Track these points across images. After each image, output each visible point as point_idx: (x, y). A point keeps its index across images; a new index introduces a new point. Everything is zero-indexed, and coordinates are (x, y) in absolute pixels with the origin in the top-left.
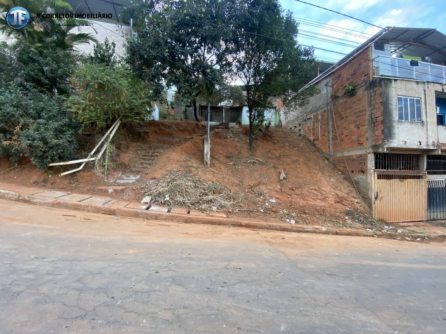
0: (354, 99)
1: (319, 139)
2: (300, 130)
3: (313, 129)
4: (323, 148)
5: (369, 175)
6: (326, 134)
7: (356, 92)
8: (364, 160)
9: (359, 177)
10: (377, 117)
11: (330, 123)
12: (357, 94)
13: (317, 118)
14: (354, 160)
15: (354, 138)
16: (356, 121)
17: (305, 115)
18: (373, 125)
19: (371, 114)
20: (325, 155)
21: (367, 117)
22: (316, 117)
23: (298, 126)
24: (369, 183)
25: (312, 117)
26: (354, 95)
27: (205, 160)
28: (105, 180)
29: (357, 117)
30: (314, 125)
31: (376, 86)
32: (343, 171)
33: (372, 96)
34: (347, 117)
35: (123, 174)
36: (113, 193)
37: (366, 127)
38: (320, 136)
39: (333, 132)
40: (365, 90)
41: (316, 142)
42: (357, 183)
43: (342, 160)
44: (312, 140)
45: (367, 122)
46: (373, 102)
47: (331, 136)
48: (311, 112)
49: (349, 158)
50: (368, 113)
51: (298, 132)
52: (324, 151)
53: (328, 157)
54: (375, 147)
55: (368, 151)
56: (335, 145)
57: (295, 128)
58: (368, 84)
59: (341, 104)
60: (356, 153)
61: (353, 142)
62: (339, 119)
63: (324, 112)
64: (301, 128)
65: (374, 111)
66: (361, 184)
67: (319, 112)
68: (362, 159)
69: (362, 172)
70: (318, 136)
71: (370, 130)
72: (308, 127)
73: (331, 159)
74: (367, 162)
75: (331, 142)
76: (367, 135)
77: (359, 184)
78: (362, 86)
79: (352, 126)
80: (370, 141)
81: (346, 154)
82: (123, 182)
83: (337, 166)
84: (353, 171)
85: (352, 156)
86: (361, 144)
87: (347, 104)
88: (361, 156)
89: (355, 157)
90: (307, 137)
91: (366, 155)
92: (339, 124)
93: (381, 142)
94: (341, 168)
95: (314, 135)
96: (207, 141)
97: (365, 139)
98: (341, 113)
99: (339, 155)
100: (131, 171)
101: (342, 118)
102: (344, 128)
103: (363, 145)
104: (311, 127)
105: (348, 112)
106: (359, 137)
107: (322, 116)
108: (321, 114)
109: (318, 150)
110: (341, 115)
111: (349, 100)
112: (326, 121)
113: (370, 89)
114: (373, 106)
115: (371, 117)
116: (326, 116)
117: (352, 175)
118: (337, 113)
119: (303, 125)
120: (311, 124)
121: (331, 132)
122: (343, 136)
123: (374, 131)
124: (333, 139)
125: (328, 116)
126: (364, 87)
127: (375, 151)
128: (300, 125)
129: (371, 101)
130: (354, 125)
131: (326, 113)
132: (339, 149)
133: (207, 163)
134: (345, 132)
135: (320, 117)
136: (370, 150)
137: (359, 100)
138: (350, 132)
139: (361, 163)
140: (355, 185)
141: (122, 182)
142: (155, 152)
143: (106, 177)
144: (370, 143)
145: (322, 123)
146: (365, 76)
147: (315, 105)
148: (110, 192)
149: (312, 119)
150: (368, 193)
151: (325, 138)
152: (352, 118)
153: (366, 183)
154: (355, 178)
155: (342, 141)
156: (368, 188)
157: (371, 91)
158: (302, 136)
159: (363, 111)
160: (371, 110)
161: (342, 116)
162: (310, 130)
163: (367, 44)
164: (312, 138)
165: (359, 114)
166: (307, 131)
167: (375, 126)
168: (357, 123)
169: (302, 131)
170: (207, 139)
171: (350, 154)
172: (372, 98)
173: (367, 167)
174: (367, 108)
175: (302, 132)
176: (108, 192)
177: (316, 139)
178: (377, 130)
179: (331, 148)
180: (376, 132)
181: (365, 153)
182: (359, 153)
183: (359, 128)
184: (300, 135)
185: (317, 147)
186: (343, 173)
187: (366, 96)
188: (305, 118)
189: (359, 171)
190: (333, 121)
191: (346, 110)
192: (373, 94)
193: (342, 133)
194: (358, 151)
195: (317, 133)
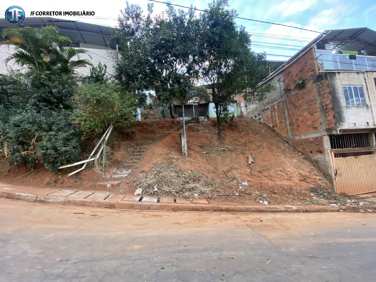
0: (304, 91)
1: (277, 125)
2: (260, 119)
3: (272, 117)
4: (282, 133)
5: (326, 155)
6: (284, 121)
7: (306, 85)
8: (320, 141)
9: (318, 157)
10: (327, 105)
11: (286, 112)
12: (307, 86)
14: (311, 142)
15: (309, 123)
16: (308, 109)
17: (263, 106)
18: (324, 112)
19: (322, 103)
20: (285, 139)
21: (318, 105)
22: (273, 107)
24: (328, 162)
25: (270, 107)
26: (305, 87)
27: (183, 151)
28: (103, 176)
29: (310, 105)
30: (272, 114)
31: (323, 79)
32: (303, 152)
33: (320, 88)
34: (300, 106)
35: (117, 169)
36: (110, 187)
37: (319, 113)
38: (278, 123)
40: (314, 82)
41: (275, 128)
42: (317, 162)
43: (300, 143)
44: (272, 127)
45: (318, 110)
46: (322, 93)
47: (288, 123)
48: (268, 103)
49: (307, 141)
50: (319, 102)
51: (258, 120)
52: (283, 135)
53: (287, 140)
54: (328, 130)
55: (323, 134)
56: (292, 130)
57: (255, 117)
58: (315, 78)
59: (294, 95)
60: (312, 136)
61: (308, 126)
62: (293, 108)
63: (280, 102)
64: (260, 117)
65: (323, 100)
66: (321, 162)
67: (275, 103)
68: (319, 141)
69: (321, 152)
70: (276, 123)
71: (322, 115)
72: (267, 116)
73: (290, 142)
74: (323, 143)
75: (288, 128)
76: (320, 120)
77: (318, 163)
78: (311, 80)
79: (306, 114)
80: (324, 125)
81: (303, 137)
82: (118, 177)
83: (297, 148)
84: (311, 152)
85: (309, 139)
86: (315, 128)
87: (299, 95)
88: (317, 138)
89: (311, 140)
90: (266, 125)
91: (321, 138)
92: (294, 112)
93: (333, 126)
94: (300, 150)
95: (272, 122)
96: (184, 136)
97: (319, 124)
98: (294, 103)
99: (297, 138)
100: (124, 167)
101: (296, 107)
102: (299, 115)
103: (318, 129)
104: (269, 116)
105: (300, 102)
106: (313, 122)
107: (278, 106)
108: (277, 104)
109: (278, 135)
110: (294, 105)
111: (301, 92)
112: (282, 110)
113: (318, 81)
114: (322, 96)
115: (322, 104)
116: (281, 106)
117: (311, 155)
118: (292, 103)
119: (262, 115)
120: (268, 113)
121: (287, 120)
122: (299, 122)
123: (326, 117)
124: (290, 125)
125: (283, 106)
126: (312, 81)
127: (330, 134)
128: (259, 114)
129: (320, 92)
130: (307, 112)
131: (281, 104)
132: (296, 133)
133: (185, 154)
134: (300, 119)
135: (276, 107)
136: (325, 133)
137: (309, 91)
138: (304, 118)
139: (318, 144)
140: (315, 163)
141: (116, 177)
142: (142, 148)
143: (103, 174)
144: (324, 127)
145: (278, 112)
146: (312, 71)
147: (271, 97)
148: (108, 187)
149: (269, 109)
150: (328, 171)
151: (283, 124)
152: (305, 107)
153: (325, 161)
154: (314, 158)
155: (299, 126)
156: (327, 167)
157: (319, 83)
158: (262, 123)
159: (314, 100)
160: (321, 100)
161: (296, 105)
162: (268, 118)
163: (311, 46)
164: (271, 125)
165: (310, 103)
166: (266, 120)
167: (326, 112)
168: (310, 111)
169: (262, 119)
170: (183, 134)
171: (307, 137)
172: (321, 89)
173: (324, 147)
174: (317, 98)
175: (262, 121)
176: (107, 187)
177: (275, 125)
178: (328, 116)
179: (290, 133)
180: (328, 117)
181: (320, 135)
182: (315, 135)
183: (312, 115)
184: (261, 123)
185: (276, 132)
186: (303, 154)
187: (315, 88)
188: (263, 108)
189: (317, 151)
190: (288, 110)
191: (299, 100)
192: (321, 86)
193: (298, 120)
194: (314, 134)
195: (275, 120)
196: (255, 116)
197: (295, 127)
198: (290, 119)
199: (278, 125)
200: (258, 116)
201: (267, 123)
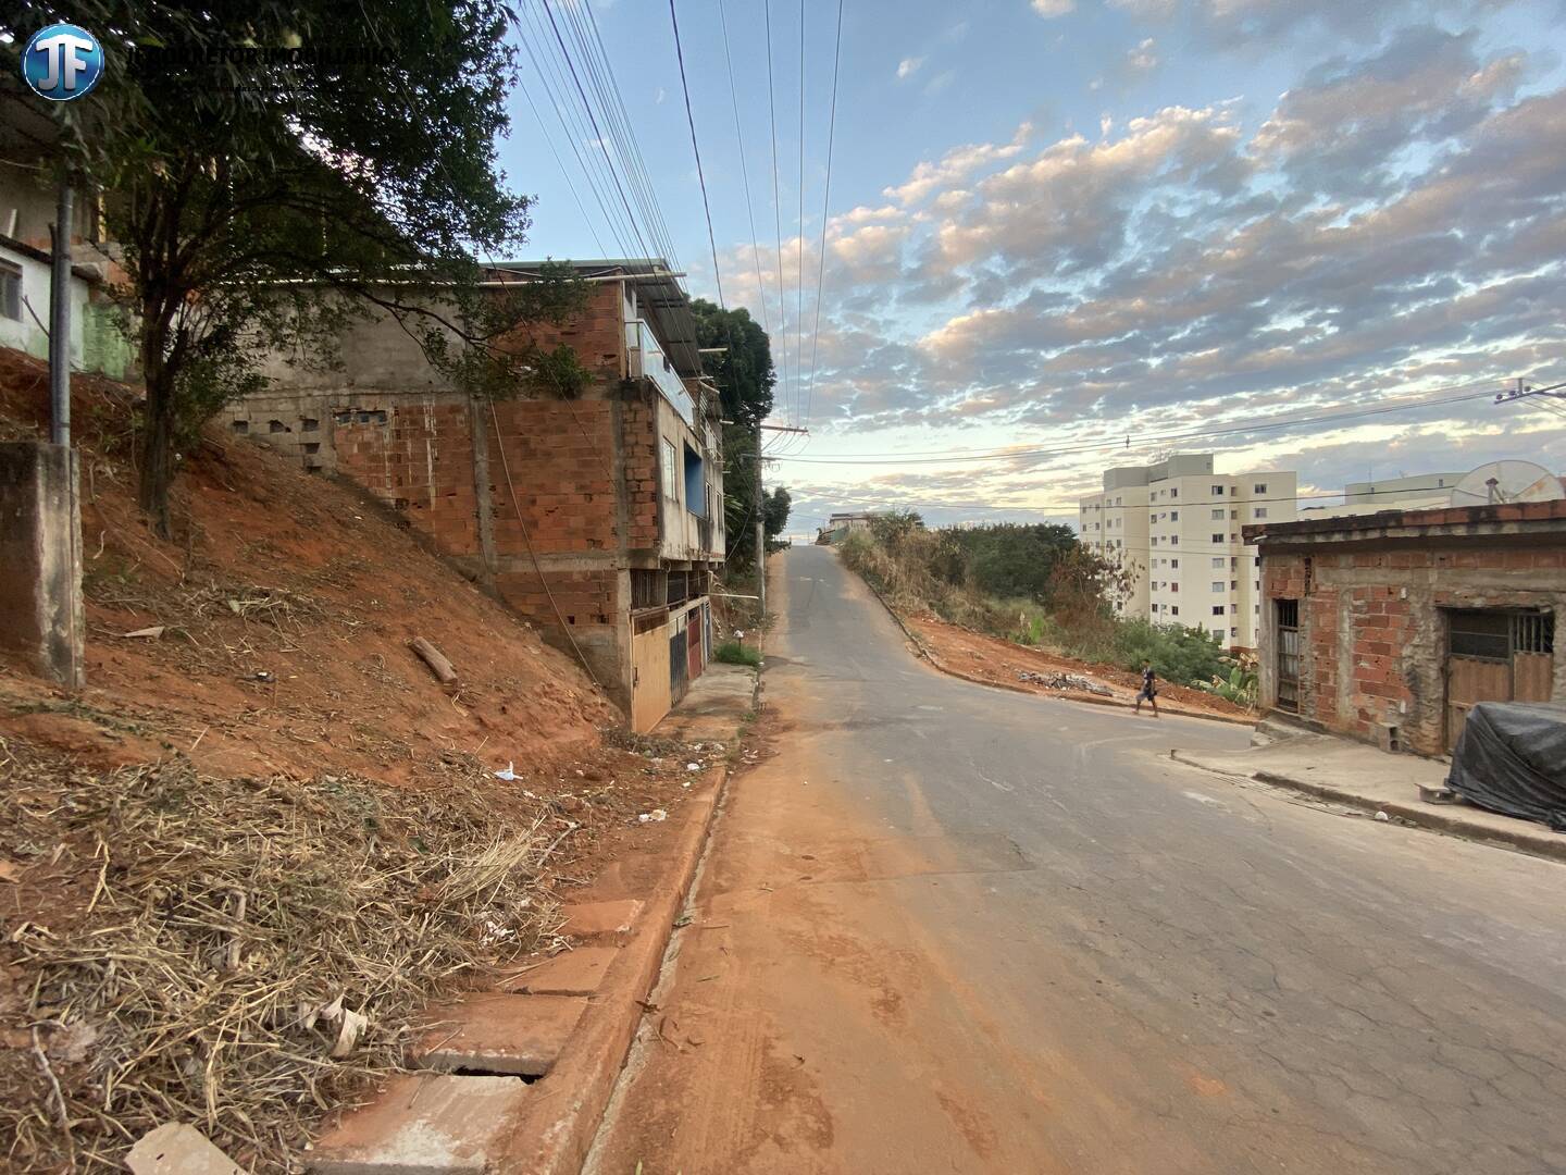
0: (572, 407)
1: (428, 502)
2: (313, 447)
3: (397, 459)
4: (448, 537)
5: (620, 628)
6: (464, 490)
7: (580, 392)
8: (606, 585)
9: (594, 634)
10: (640, 481)
11: (483, 460)
12: (584, 397)
13: (413, 422)
14: (575, 586)
15: (577, 522)
16: (580, 475)
17: (345, 391)
18: (630, 498)
19: (625, 469)
20: (460, 563)
21: (613, 474)
22: (411, 417)
23: (300, 424)
24: (622, 649)
25: (391, 411)
26: (573, 396)
29: (586, 464)
30: (403, 446)
31: (638, 398)
32: (539, 619)
33: (625, 421)
34: (548, 454)
37: (612, 499)
38: (432, 492)
39: (493, 488)
40: (608, 396)
41: (413, 514)
42: (587, 650)
43: (538, 584)
44: (393, 502)
45: (612, 487)
46: (630, 439)
47: (485, 502)
48: (382, 389)
49: (562, 581)
50: (617, 462)
51: (299, 450)
52: (456, 548)
53: (474, 571)
54: (636, 555)
55: (618, 565)
56: (503, 534)
57: (272, 430)
58: (615, 384)
59: (527, 408)
60: (581, 565)
61: (572, 533)
62: (518, 452)
63: (455, 410)
64: (312, 437)
65: (632, 462)
66: (599, 651)
67: (428, 404)
68: (601, 586)
69: (603, 619)
70: (424, 491)
71: (622, 507)
72: (365, 446)
73: (488, 580)
74: (616, 592)
75: (487, 521)
76: (613, 522)
77: (592, 652)
78: (599, 382)
79: (567, 487)
80: (624, 538)
81: (547, 567)
83: (514, 603)
84: (572, 620)
85: (569, 574)
86: (597, 543)
87: (547, 415)
88: (596, 575)
89: (576, 577)
90: (357, 485)
91: (612, 575)
92: (517, 469)
93: (650, 545)
94: (531, 611)
95: (400, 483)
97: (610, 531)
98: (526, 436)
99: (521, 567)
101: (531, 454)
102: (541, 487)
103: (605, 546)
104: (383, 448)
105: (553, 440)
106: (589, 522)
107: (440, 422)
108: (438, 412)
109: (424, 543)
110: (525, 442)
111: (556, 407)
112: (460, 444)
113: (622, 399)
114: (629, 449)
115: (625, 475)
116: (460, 426)
117: (568, 628)
118: (512, 433)
119: (332, 431)
120: (380, 436)
121: (485, 488)
122: (537, 511)
123: (632, 515)
124: (495, 513)
125: (472, 431)
126: (603, 389)
127: (637, 566)
128: (309, 424)
129: (623, 434)
130: (573, 485)
131: (461, 417)
132: (520, 547)
134: (544, 500)
135: (429, 423)
136: (624, 562)
137: (589, 418)
138: (560, 502)
139: (596, 595)
140: (579, 656)
144: (624, 543)
145: (440, 446)
146: (606, 357)
147: (407, 370)
149: (383, 419)
150: (619, 675)
151: (457, 505)
152: (569, 463)
153: (615, 647)
154: (581, 638)
155: (535, 524)
156: (617, 661)
157: (625, 407)
158: (328, 473)
159: (600, 453)
160: (624, 459)
161: (532, 446)
162: (375, 458)
164: (389, 495)
165: (589, 457)
166: (363, 462)
167: (634, 501)
168: (582, 482)
169: (325, 451)
171: (561, 567)
172: (628, 426)
173: (615, 604)
174: (614, 450)
175: (325, 457)
177: (411, 500)
178: (640, 514)
179: (489, 542)
180: (638, 518)
181: (608, 568)
182: (593, 566)
183: (590, 497)
184: (312, 469)
185: (417, 530)
186: (537, 625)
187: (610, 415)
188: (344, 402)
189: (592, 616)
190: (494, 452)
191: (545, 431)
192: (630, 416)
193: (534, 502)
194: (590, 562)
195: (415, 479)
196: (275, 425)
197: (514, 521)
198: (500, 489)
199: (433, 501)
200: (297, 426)
201: (362, 479)
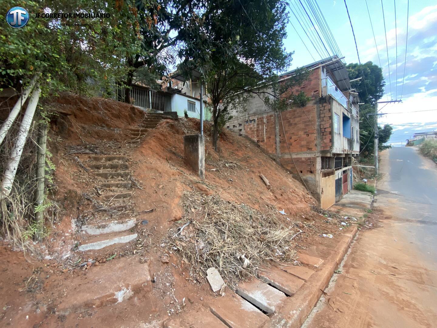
0: (303, 109)
1: (264, 140)
2: (241, 130)
3: (257, 131)
4: (269, 149)
5: (317, 175)
6: (273, 137)
7: (306, 104)
8: (313, 162)
9: (308, 176)
10: (325, 128)
11: (278, 128)
12: (307, 105)
13: (261, 121)
14: (303, 162)
15: (304, 143)
16: (305, 129)
17: (247, 116)
18: (322, 134)
19: (320, 125)
20: (271, 156)
21: (316, 127)
22: (261, 119)
23: (238, 125)
24: (317, 182)
25: (256, 119)
26: (304, 106)
29: (307, 125)
30: (258, 127)
31: (326, 102)
32: (291, 171)
33: (321, 110)
34: (296, 124)
35: (81, 221)
37: (315, 135)
38: (265, 138)
39: (280, 135)
40: (315, 103)
41: (261, 144)
42: (306, 181)
43: (292, 161)
44: (256, 141)
45: (315, 132)
46: (322, 116)
47: (278, 139)
48: (255, 114)
49: (298, 160)
50: (317, 124)
51: (238, 131)
52: (270, 152)
53: (274, 158)
54: (323, 152)
55: (317, 155)
56: (282, 148)
58: (318, 99)
59: (290, 112)
60: (304, 156)
61: (302, 146)
62: (287, 125)
63: (271, 116)
64: (241, 128)
65: (323, 123)
66: (310, 182)
67: (265, 116)
68: (311, 162)
69: (311, 172)
70: (263, 138)
71: (319, 137)
72: (251, 128)
73: (278, 160)
74: (316, 164)
75: (278, 144)
76: (316, 142)
77: (307, 182)
78: (312, 100)
79: (301, 133)
80: (319, 147)
81: (294, 156)
82: (103, 246)
83: (285, 166)
84: (301, 172)
85: (301, 158)
86: (310, 149)
87: (296, 113)
88: (309, 159)
89: (303, 159)
90: (249, 138)
91: (315, 159)
92: (286, 129)
93: (328, 149)
94: (289, 168)
95: (258, 136)
97: (314, 145)
98: (289, 120)
99: (287, 156)
100: (101, 211)
101: (290, 125)
102: (293, 133)
103: (313, 150)
104: (255, 128)
105: (297, 120)
106: (308, 143)
107: (268, 120)
108: (267, 117)
109: (263, 151)
110: (289, 122)
111: (298, 110)
112: (272, 125)
113: (320, 103)
114: (322, 119)
115: (320, 127)
116: (272, 120)
117: (300, 174)
118: (286, 120)
119: (244, 126)
120: (254, 125)
121: (278, 135)
122: (292, 141)
123: (322, 139)
124: (280, 142)
125: (275, 121)
126: (313, 102)
127: (323, 155)
128: (240, 125)
129: (320, 114)
130: (303, 132)
131: (272, 118)
132: (287, 151)
133: (202, 173)
134: (294, 137)
135: (265, 120)
136: (319, 155)
137: (309, 111)
138: (299, 137)
139: (309, 165)
140: (305, 183)
141: (97, 248)
144: (319, 149)
145: (267, 126)
146: (315, 92)
147: (260, 108)
148: (120, 300)
149: (255, 121)
150: (317, 190)
151: (271, 141)
152: (302, 126)
153: (315, 181)
154: (304, 177)
155: (291, 144)
156: (316, 186)
157: (321, 106)
158: (243, 136)
159: (312, 121)
160: (320, 122)
161: (291, 122)
162: (253, 131)
163: (318, 65)
164: (255, 139)
165: (308, 123)
166: (250, 132)
167: (323, 135)
168: (306, 131)
169: (243, 131)
171: (299, 156)
172: (322, 112)
173: (315, 168)
174: (317, 120)
175: (243, 133)
176: (115, 300)
177: (260, 140)
178: (325, 139)
179: (278, 150)
180: (324, 140)
181: (313, 156)
182: (308, 156)
183: (308, 135)
184: (241, 135)
185: (261, 148)
186: (291, 173)
187: (316, 109)
188: (247, 119)
189: (308, 171)
190: (281, 125)
191: (295, 117)
192: (322, 108)
193: (291, 138)
194: (308, 155)
195: (261, 135)
196: (234, 126)
197: (285, 144)
198: (282, 135)
199: (265, 140)
200: (238, 126)
201: (250, 136)
